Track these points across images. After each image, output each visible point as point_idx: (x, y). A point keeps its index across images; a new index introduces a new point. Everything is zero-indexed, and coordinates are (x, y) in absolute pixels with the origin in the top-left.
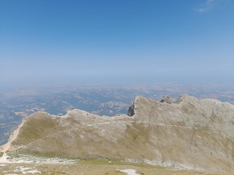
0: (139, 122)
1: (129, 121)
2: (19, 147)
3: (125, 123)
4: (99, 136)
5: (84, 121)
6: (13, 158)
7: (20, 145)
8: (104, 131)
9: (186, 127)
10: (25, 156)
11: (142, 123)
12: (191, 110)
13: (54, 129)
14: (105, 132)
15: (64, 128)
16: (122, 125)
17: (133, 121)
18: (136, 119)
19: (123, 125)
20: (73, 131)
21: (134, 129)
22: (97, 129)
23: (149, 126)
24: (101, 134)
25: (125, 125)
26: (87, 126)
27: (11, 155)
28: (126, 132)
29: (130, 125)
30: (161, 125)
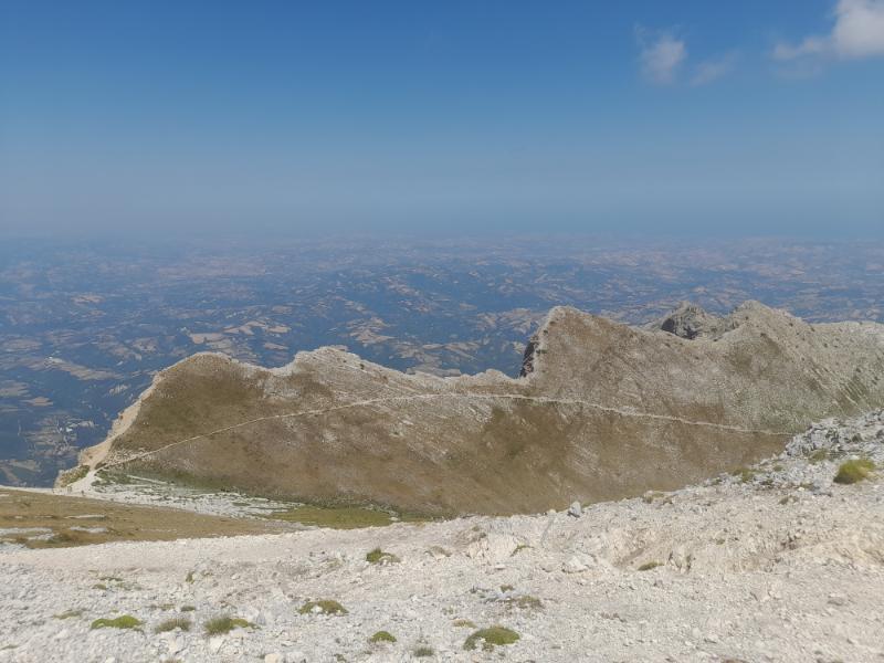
0: (543, 399)
1: (508, 395)
2: (133, 456)
3: (492, 401)
4: (388, 438)
5: (346, 389)
6: (110, 484)
7: (136, 450)
8: (408, 423)
9: (726, 427)
10: (145, 482)
11: (552, 403)
12: (764, 364)
13: (243, 410)
14: (410, 426)
15: (277, 408)
16: (475, 408)
17: (519, 396)
18: (534, 388)
19: (480, 406)
20: (303, 419)
21: (518, 422)
22: (386, 416)
23: (579, 414)
24: (396, 433)
25: (487, 409)
26: (354, 404)
27: (107, 475)
28: (487, 430)
29: (506, 406)
30: (623, 413)
